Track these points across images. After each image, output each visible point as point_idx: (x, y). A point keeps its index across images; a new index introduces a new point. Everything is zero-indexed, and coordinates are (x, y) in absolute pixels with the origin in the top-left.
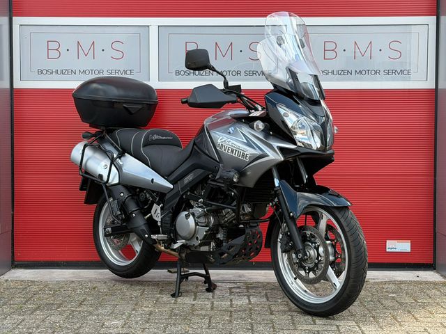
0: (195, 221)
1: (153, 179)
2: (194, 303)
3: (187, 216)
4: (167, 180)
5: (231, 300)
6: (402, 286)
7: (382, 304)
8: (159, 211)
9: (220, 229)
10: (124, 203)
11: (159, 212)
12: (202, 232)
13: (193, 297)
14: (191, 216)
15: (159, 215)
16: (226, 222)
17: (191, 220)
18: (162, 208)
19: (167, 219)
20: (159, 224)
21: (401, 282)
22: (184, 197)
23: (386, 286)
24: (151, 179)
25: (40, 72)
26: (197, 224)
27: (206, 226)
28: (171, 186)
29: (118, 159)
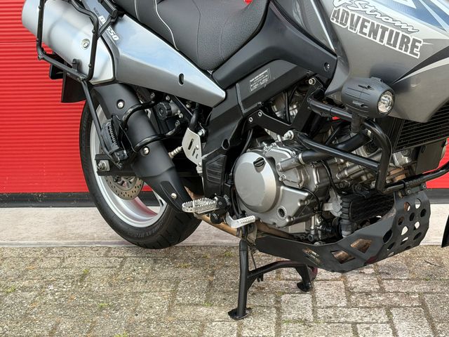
0: (277, 176)
1: (181, 76)
3: (259, 164)
4: (212, 77)
8: (197, 144)
9: (332, 193)
10: (125, 124)
11: (199, 146)
12: (294, 200)
14: (267, 165)
15: (199, 152)
16: (346, 177)
17: (268, 173)
18: (203, 139)
19: (216, 163)
20: (199, 170)
22: (251, 120)
24: (178, 76)
26: (280, 183)
27: (303, 190)
28: (222, 94)
29: (109, 28)
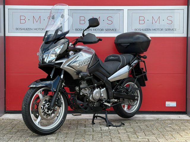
2: (85, 129)
5: (101, 128)
6: (173, 121)
7: (166, 129)
13: (84, 126)
21: (173, 120)
23: (166, 121)
25: (17, 29)
